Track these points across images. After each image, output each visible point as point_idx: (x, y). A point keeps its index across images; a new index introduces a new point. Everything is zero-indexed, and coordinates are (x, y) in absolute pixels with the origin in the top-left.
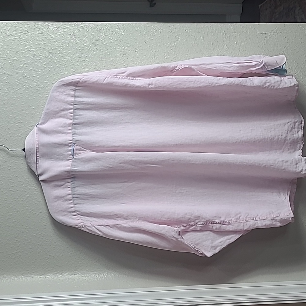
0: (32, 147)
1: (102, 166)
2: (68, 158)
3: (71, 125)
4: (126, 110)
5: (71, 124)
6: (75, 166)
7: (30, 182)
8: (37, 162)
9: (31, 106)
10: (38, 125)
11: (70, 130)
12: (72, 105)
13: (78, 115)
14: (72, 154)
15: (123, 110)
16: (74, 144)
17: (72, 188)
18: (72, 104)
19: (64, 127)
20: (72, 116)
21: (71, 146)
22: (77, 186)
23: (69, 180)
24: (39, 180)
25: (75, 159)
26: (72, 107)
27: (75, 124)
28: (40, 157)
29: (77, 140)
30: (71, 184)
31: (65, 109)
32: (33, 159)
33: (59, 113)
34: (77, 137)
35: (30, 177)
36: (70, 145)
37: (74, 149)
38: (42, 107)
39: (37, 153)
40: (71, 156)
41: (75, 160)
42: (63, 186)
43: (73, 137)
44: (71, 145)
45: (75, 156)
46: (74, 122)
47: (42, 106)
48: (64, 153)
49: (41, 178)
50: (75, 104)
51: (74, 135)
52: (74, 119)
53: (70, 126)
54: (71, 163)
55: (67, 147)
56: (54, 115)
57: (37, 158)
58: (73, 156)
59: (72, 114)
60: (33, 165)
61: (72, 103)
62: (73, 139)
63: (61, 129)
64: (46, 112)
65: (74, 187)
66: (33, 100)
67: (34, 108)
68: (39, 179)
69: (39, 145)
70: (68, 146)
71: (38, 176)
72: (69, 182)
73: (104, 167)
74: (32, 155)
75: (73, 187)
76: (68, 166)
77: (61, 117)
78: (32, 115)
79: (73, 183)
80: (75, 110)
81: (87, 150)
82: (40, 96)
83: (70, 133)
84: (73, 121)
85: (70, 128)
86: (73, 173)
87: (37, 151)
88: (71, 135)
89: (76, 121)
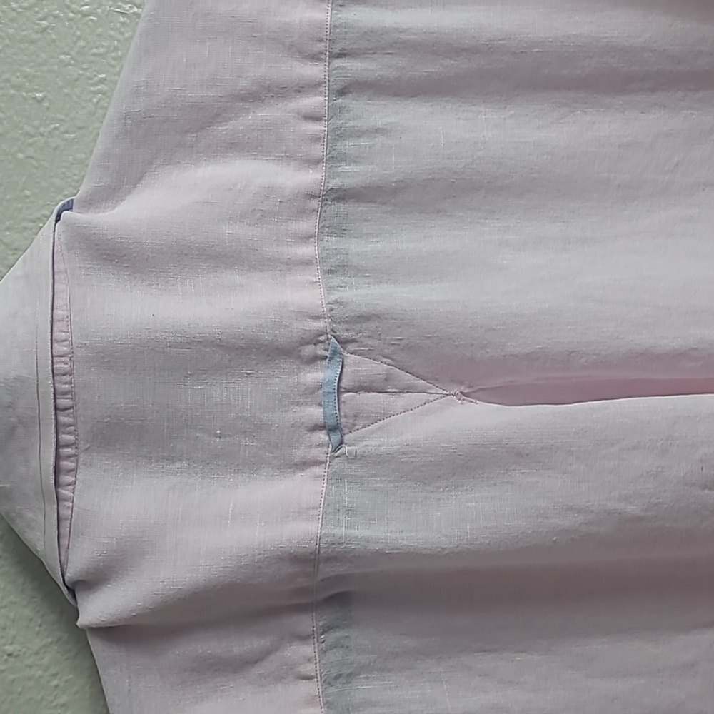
0: (24, 373)
1: (569, 509)
2: (299, 453)
3: (315, 204)
4: (700, 94)
5: (314, 197)
6: (349, 511)
7: (12, 632)
8: (57, 484)
9: (18, 88)
10: (68, 207)
11: (306, 238)
12: (315, 58)
13: (360, 133)
14: (332, 422)
15: (680, 94)
16: (344, 342)
17: (328, 683)
18: (321, 46)
19: (265, 216)
20: (317, 139)
21: (315, 359)
22: (366, 668)
23: (307, 623)
24: (81, 622)
25: (355, 458)
26: (315, 71)
27: (341, 195)
28: (82, 445)
29: (364, 310)
30: (323, 652)
31: (269, 89)
32: (34, 463)
33: (226, 120)
34: (363, 292)
35: (12, 598)
36: (309, 350)
37: (344, 384)
38: (101, 87)
39: (63, 419)
40: (323, 436)
41: (351, 469)
42: (257, 670)
43: (330, 289)
44: (320, 351)
45: (346, 438)
46: (334, 183)
47: (102, 81)
48: (268, 416)
49: (94, 610)
50: (337, 48)
51: (336, 280)
52: (333, 158)
53: (302, 213)
54: (321, 486)
55: (289, 365)
56: (190, 138)
57: (58, 457)
58: (335, 438)
59: (318, 128)
60: (30, 515)
61: (321, 41)
62: (336, 302)
63: (243, 232)
64: (127, 116)
65: (346, 671)
66: (32, 42)
67: (39, 95)
68: (77, 615)
69: (79, 353)
70: (299, 357)
71: (72, 591)
72: (304, 638)
73: (581, 518)
74: (20, 430)
75: (338, 677)
76: (302, 513)
77: (235, 147)
78: (30, 151)
79: (336, 645)
80: (342, 92)
81: (434, 390)
82: (85, 15)
83: (307, 263)
84: (329, 177)
85: (307, 225)
86: (340, 569)
87: (63, 402)
88: (313, 275)
89: (351, 175)
